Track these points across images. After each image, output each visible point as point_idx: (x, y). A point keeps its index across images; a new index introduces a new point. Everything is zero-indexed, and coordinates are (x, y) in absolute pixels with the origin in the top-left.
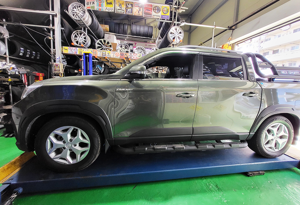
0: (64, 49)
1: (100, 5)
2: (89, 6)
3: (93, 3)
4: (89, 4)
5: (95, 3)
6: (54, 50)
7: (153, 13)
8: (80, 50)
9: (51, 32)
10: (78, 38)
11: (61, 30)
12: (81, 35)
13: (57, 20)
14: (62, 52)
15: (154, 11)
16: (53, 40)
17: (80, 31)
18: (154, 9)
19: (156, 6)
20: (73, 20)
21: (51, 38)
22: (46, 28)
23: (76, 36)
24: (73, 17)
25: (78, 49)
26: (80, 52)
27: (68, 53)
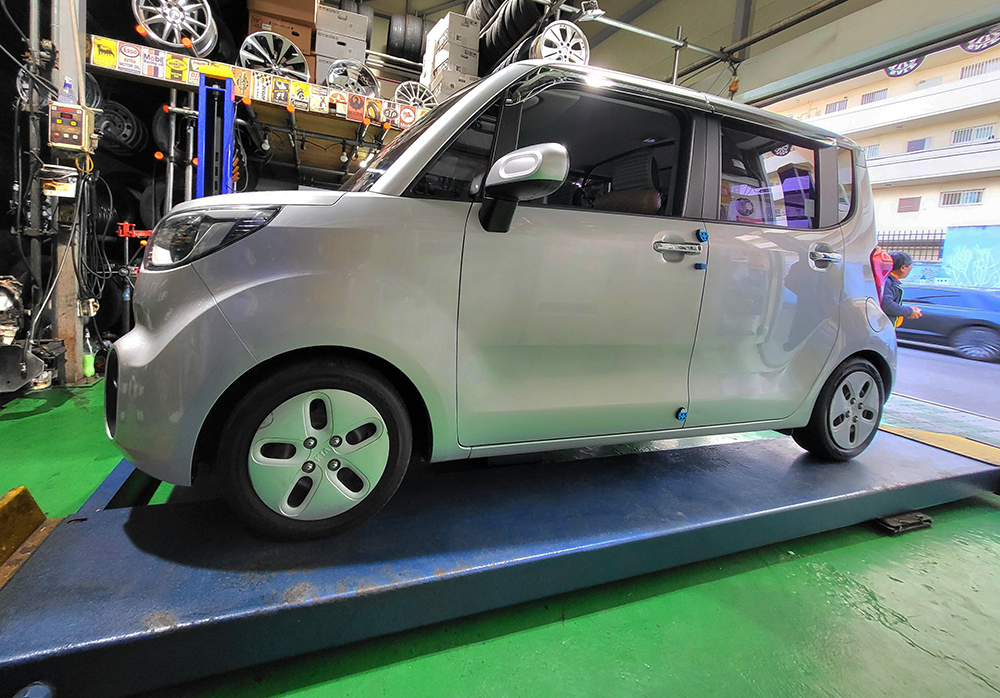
0: (95, 50)
8: (174, 61)
10: (163, 8)
26: (173, 71)
27: (117, 69)
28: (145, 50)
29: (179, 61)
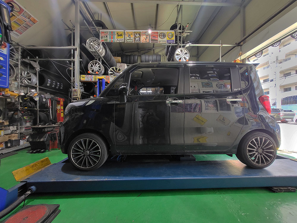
0: (82, 78)
1: (112, 38)
2: (103, 39)
3: (107, 36)
4: (103, 38)
5: (108, 36)
6: (74, 78)
7: (159, 39)
8: (95, 77)
9: (72, 64)
10: (94, 67)
11: (80, 61)
12: (96, 64)
13: (77, 53)
14: (80, 80)
15: (160, 37)
16: (73, 70)
17: (95, 61)
18: (159, 36)
19: (162, 33)
20: (89, 52)
21: (72, 69)
22: (68, 61)
23: (92, 66)
24: (90, 50)
25: (93, 76)
26: (94, 79)
27: (85, 80)
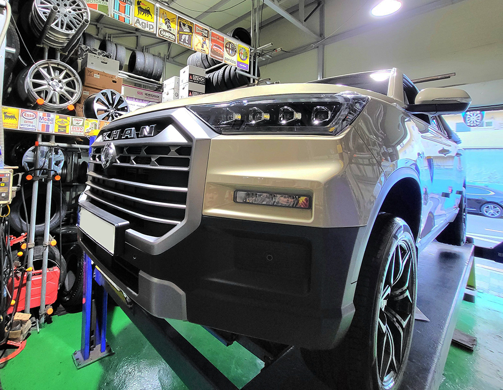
1: (122, 9)
2: (96, 2)
7: (226, 54)
8: (61, 120)
18: (226, 47)
25: (54, 115)
26: (59, 126)
27: (19, 129)
28: (40, 114)
29: (65, 120)
